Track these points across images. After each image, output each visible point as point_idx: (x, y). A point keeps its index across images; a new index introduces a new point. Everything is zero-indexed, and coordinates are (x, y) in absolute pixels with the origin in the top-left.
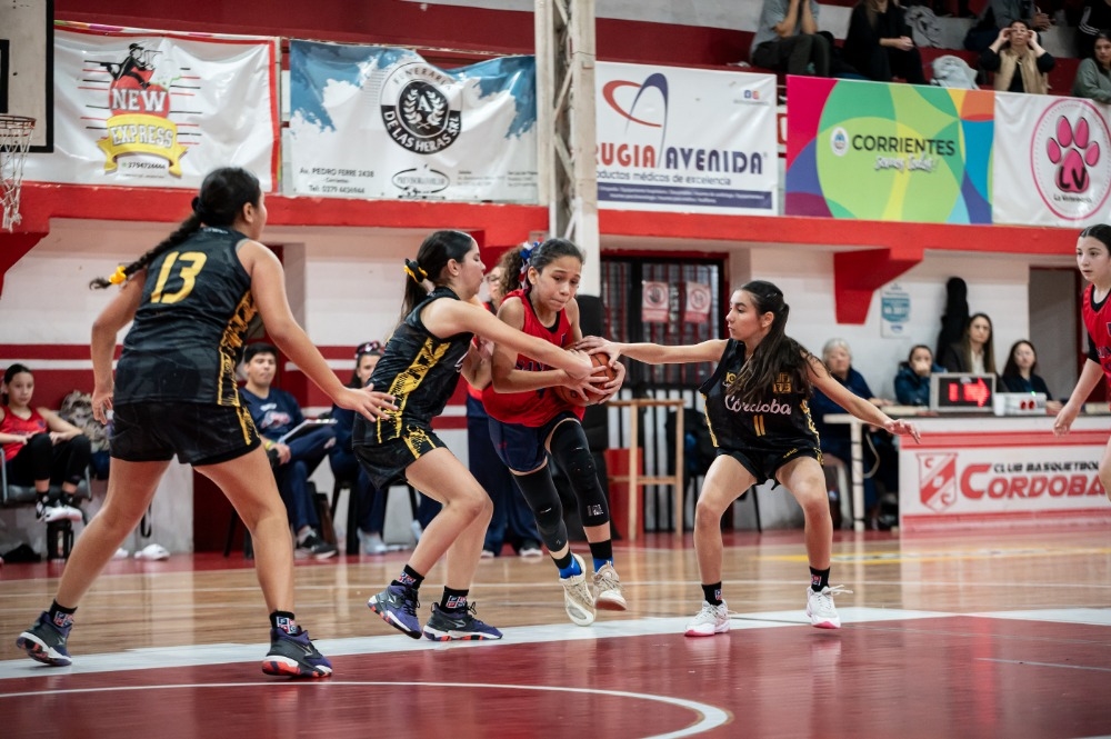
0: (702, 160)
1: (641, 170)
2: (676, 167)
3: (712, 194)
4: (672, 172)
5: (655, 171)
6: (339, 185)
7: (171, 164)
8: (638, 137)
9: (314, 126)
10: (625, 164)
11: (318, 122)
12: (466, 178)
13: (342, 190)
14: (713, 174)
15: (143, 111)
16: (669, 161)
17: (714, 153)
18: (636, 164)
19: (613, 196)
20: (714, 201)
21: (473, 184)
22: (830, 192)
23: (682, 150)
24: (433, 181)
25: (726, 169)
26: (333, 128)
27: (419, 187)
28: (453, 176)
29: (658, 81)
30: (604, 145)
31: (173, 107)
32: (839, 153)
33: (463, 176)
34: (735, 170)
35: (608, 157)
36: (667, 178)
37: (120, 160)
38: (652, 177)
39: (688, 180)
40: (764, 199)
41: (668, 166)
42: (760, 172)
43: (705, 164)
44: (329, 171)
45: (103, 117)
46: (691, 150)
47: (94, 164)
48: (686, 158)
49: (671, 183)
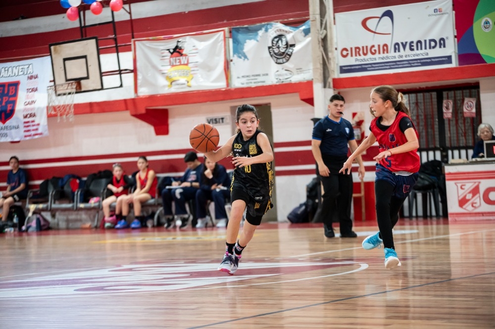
0: (413, 46)
1: (382, 55)
2: (399, 51)
3: (419, 61)
4: (397, 54)
6: (253, 81)
7: (188, 82)
8: (379, 41)
9: (241, 59)
10: (373, 54)
11: (243, 58)
12: (300, 71)
13: (255, 83)
14: (420, 52)
15: (181, 65)
16: (395, 49)
17: (419, 42)
18: (379, 53)
19: (368, 69)
20: (420, 64)
21: (304, 73)
22: (483, 50)
23: (402, 43)
24: (286, 75)
25: (426, 48)
26: (248, 59)
27: (281, 78)
28: (294, 71)
29: (389, 14)
30: (363, 47)
31: (190, 61)
32: (487, 31)
33: (298, 70)
34: (430, 48)
35: (365, 52)
36: (395, 57)
37: (173, 83)
38: (387, 57)
39: (406, 56)
40: (449, 59)
41: (395, 52)
42: (444, 46)
43: (415, 47)
44: (248, 76)
45: (168, 69)
46: (406, 43)
47: (164, 86)
48: (404, 46)
49: (397, 59)
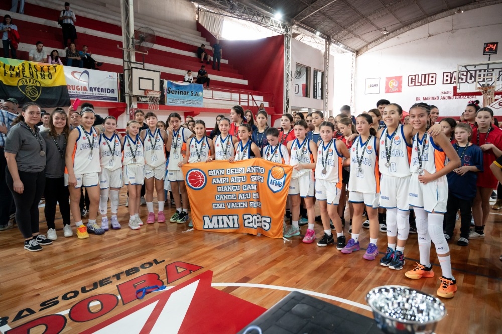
1: (83, 92)
3: (102, 97)
4: (91, 92)
5: (87, 92)
14: (102, 93)
16: (90, 90)
17: (102, 89)
18: (82, 90)
20: (102, 99)
23: (94, 87)
25: (105, 92)
29: (87, 73)
30: (72, 86)
34: (108, 92)
35: (74, 88)
39: (96, 94)
40: (115, 99)
42: (114, 93)
43: (100, 91)
46: (96, 88)
48: (95, 90)
49: (91, 95)
